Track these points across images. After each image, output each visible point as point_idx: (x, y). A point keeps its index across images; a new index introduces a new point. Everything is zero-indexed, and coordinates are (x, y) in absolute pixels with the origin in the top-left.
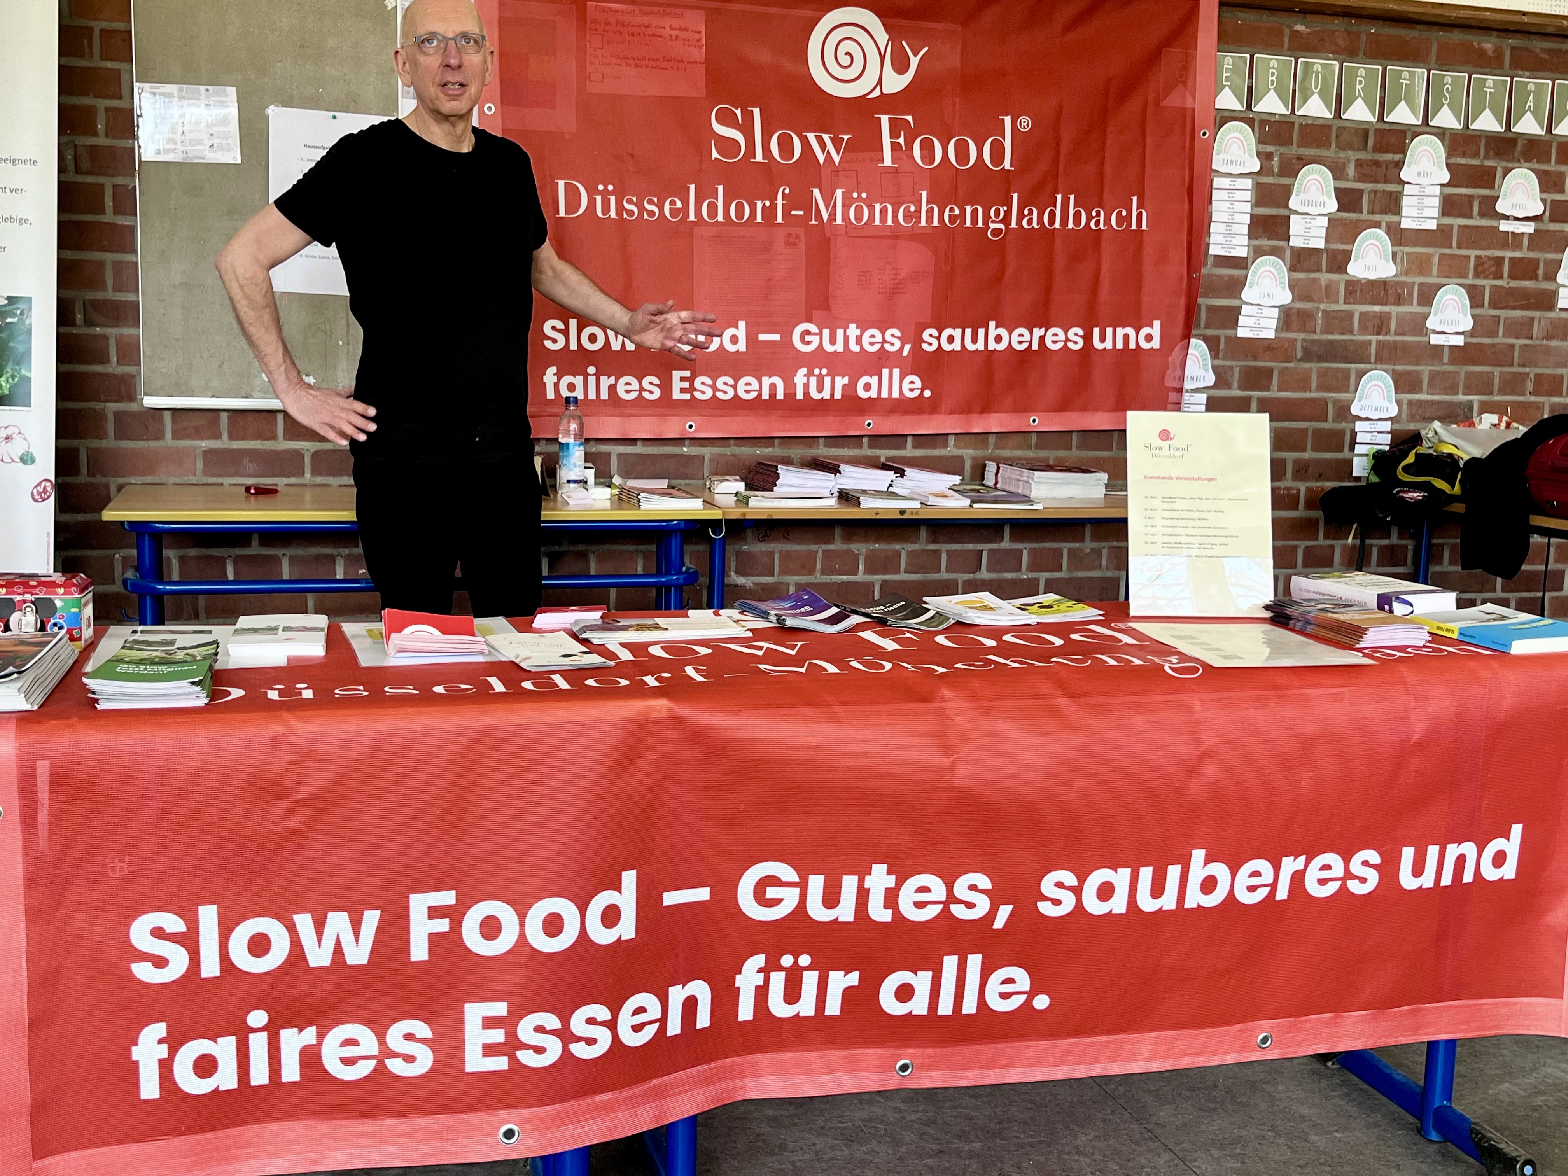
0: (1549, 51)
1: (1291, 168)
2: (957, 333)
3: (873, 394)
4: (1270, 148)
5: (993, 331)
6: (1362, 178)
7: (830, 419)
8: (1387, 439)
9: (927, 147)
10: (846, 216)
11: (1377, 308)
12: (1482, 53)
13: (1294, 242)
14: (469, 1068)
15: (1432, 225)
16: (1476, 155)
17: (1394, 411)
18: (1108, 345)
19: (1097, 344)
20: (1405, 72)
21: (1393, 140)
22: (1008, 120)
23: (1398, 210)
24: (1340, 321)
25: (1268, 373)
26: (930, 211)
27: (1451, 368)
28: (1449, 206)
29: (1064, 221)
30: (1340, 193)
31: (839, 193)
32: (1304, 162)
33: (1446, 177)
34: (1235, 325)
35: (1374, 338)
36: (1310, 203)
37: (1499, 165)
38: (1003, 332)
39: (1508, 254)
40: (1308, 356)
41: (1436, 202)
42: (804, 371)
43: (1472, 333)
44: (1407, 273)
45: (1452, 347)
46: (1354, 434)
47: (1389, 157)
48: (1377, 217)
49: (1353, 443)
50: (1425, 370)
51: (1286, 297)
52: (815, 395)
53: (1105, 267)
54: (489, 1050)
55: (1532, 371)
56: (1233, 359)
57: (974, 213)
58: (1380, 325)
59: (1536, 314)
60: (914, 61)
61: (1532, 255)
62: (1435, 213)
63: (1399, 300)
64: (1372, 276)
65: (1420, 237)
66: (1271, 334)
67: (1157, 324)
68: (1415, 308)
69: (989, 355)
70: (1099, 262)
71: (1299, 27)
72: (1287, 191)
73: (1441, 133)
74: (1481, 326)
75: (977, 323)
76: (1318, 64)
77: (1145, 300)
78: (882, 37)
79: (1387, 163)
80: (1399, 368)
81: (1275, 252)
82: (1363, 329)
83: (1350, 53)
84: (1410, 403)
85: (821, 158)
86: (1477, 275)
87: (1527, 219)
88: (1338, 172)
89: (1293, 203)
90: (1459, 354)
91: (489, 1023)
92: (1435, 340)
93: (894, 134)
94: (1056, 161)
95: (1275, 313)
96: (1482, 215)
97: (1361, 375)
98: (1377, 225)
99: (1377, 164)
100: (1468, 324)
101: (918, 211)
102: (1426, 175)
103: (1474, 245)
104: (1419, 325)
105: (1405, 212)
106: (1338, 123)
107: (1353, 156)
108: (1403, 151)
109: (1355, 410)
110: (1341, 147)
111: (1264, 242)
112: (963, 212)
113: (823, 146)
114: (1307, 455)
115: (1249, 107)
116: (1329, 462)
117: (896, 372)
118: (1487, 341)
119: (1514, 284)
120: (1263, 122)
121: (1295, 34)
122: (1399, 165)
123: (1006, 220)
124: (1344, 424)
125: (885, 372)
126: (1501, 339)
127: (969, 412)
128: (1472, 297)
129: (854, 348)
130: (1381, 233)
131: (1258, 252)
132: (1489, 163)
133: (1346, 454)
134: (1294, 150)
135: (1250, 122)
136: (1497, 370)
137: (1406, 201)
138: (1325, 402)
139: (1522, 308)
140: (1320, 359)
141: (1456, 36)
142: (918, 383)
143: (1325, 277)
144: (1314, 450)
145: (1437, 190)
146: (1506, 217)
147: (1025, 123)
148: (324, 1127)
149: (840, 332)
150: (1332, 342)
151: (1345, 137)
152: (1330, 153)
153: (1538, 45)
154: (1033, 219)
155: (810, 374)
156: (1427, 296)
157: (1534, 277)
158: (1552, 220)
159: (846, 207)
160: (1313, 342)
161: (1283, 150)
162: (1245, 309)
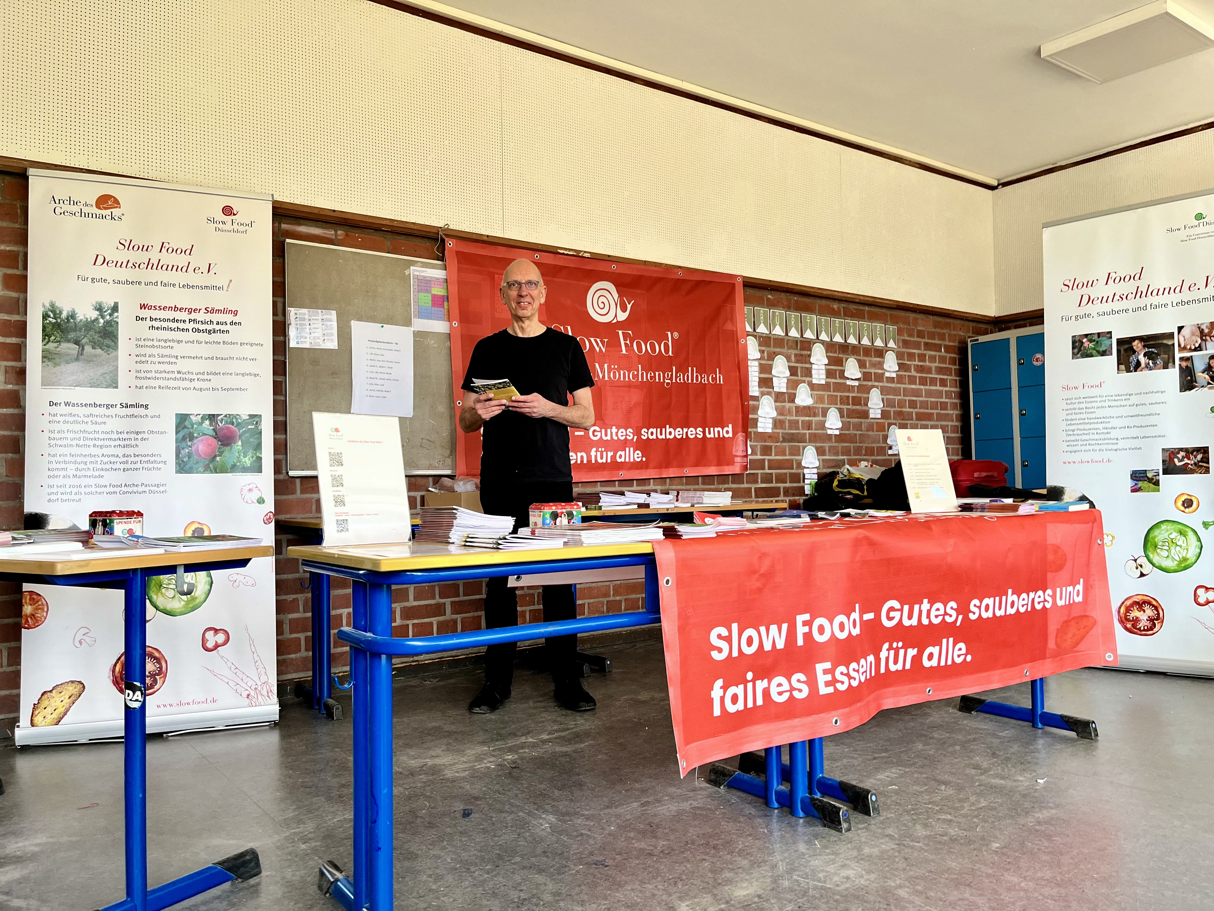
0: (856, 309)
1: (772, 357)
2: (654, 430)
3: (623, 460)
4: (763, 348)
5: (668, 430)
6: (797, 361)
7: (605, 472)
8: (816, 476)
9: (639, 345)
10: (609, 377)
11: (807, 418)
12: (833, 310)
13: (776, 389)
14: (821, 693)
15: (823, 382)
16: (835, 352)
17: (817, 464)
18: (712, 436)
19: (708, 436)
20: (808, 316)
21: (806, 345)
22: (669, 333)
23: (811, 376)
24: (794, 424)
25: (770, 448)
26: (642, 374)
27: (836, 444)
28: (829, 374)
29: (692, 380)
30: (790, 368)
31: (606, 365)
32: (776, 354)
33: (826, 362)
34: (757, 427)
35: (807, 432)
36: (779, 372)
37: (844, 357)
38: (672, 430)
39: (851, 395)
40: (784, 440)
41: (824, 372)
42: (594, 449)
43: (841, 429)
44: (817, 403)
45: (835, 435)
46: (804, 475)
47: (805, 352)
48: (804, 378)
49: (804, 479)
50: (827, 445)
51: (774, 414)
52: (600, 461)
53: (708, 401)
54: (827, 684)
55: (864, 445)
56: (757, 442)
57: (659, 375)
58: (809, 426)
59: (862, 420)
60: (629, 307)
61: (859, 395)
62: (824, 377)
63: (815, 415)
64: (805, 404)
65: (819, 387)
66: (770, 431)
67: (730, 425)
68: (820, 418)
69: (667, 440)
70: (706, 399)
71: (770, 296)
72: (771, 366)
73: (823, 342)
74: (845, 426)
75: (662, 426)
76: (777, 312)
77: (725, 415)
78: (616, 296)
79: (806, 355)
80: (817, 445)
81: (769, 394)
82: (803, 428)
83: (788, 308)
84: (823, 460)
85: (598, 349)
86: (841, 404)
87: (856, 379)
88: (789, 359)
89: (774, 372)
90: (839, 438)
91: (826, 672)
92: (829, 432)
93: (625, 340)
94: (688, 353)
95: (771, 421)
96: (840, 378)
97: (804, 448)
98: (804, 382)
99: (802, 355)
100: (839, 425)
101: (638, 374)
102: (820, 360)
103: (838, 391)
104: (822, 426)
105: (814, 376)
106: (787, 338)
107: (794, 352)
108: (811, 350)
109: (803, 464)
110: (789, 348)
111: (764, 389)
112: (655, 374)
113: (598, 345)
114: (788, 485)
115: (754, 330)
116: (796, 487)
117: (632, 449)
118: (847, 432)
119: (854, 407)
120: (760, 337)
121: (768, 299)
122: (810, 356)
123: (671, 379)
124: (800, 471)
125: (627, 449)
126: (852, 432)
127: (661, 468)
128: (840, 413)
129: (615, 438)
130: (806, 385)
131: (763, 394)
132: (840, 356)
133: (801, 484)
134: (772, 349)
135: (755, 337)
136: (852, 445)
137: (813, 372)
138: (792, 460)
139: (858, 418)
140: (789, 441)
141: (824, 302)
142: (640, 455)
143: (788, 405)
144: (790, 482)
145: (823, 367)
146: (848, 379)
147: (676, 335)
148: (773, 726)
149: (609, 430)
150: (792, 434)
151: (790, 344)
152: (785, 350)
153: (852, 307)
154: (681, 379)
155: (597, 451)
156: (825, 414)
157: (860, 404)
158: (864, 380)
159: (609, 373)
160: (786, 434)
161: (768, 349)
162: (760, 419)
